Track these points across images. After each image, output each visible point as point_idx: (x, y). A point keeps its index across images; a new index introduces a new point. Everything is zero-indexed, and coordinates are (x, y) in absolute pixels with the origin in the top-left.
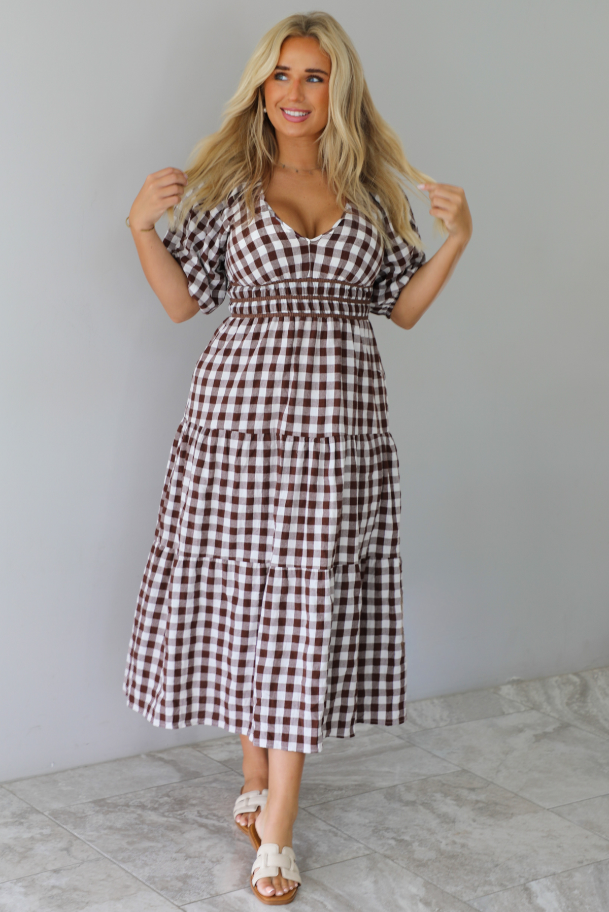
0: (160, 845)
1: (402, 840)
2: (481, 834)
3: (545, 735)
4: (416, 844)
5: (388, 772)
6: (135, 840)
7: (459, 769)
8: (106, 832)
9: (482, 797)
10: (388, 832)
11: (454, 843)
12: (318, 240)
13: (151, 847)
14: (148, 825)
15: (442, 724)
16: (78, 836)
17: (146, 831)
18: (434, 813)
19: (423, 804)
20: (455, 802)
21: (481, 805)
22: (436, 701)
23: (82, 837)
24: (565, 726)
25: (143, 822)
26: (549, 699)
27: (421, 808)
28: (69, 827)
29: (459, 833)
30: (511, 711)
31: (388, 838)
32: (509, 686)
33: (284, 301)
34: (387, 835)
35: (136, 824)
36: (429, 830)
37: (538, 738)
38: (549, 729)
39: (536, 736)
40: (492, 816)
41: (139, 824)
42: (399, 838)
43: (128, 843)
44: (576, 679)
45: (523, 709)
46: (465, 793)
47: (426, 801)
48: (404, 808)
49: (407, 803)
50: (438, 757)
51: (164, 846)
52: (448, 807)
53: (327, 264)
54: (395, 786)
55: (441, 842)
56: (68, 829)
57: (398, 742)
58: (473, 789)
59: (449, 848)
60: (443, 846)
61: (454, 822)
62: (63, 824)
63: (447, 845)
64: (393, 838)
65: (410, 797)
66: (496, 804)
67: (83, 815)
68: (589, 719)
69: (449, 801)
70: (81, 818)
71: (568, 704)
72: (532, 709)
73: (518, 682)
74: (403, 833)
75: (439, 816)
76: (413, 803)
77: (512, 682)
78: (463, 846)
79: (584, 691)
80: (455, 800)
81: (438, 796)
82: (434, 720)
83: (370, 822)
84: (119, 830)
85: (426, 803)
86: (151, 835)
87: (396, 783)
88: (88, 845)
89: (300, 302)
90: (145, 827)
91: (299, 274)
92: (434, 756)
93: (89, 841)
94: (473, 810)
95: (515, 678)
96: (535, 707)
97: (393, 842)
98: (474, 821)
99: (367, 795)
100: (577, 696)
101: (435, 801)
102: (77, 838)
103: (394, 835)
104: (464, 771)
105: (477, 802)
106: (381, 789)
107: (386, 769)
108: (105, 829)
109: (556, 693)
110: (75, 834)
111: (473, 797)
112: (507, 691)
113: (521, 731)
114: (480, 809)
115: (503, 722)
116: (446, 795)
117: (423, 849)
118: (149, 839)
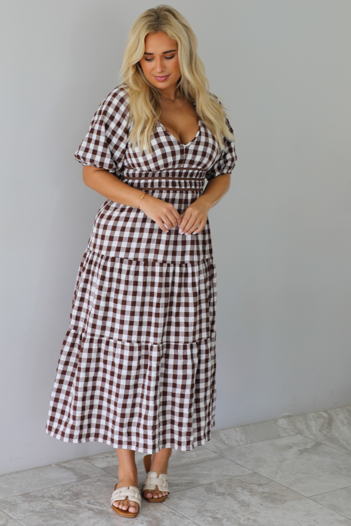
0: (63, 522)
1: (216, 518)
2: (266, 513)
3: (306, 450)
4: (225, 520)
5: (207, 474)
6: (48, 519)
7: (252, 472)
8: (29, 514)
9: (266, 490)
10: (207, 513)
11: (249, 519)
12: (189, 146)
13: (58, 523)
14: (56, 509)
15: (241, 443)
16: (12, 516)
17: (55, 513)
18: (236, 500)
19: (229, 494)
20: (249, 493)
21: (266, 495)
22: (237, 429)
23: (14, 517)
24: (318, 444)
25: (53, 508)
26: (308, 427)
27: (228, 497)
28: (6, 511)
29: (252, 513)
30: (285, 435)
31: (207, 516)
32: (283, 419)
33: (164, 181)
34: (206, 514)
35: (49, 509)
36: (233, 511)
37: (301, 452)
38: (309, 446)
39: (300, 451)
40: (272, 502)
41: (50, 509)
42: (214, 516)
43: (44, 521)
44: (325, 415)
45: (292, 433)
46: (255, 487)
47: (231, 493)
48: (217, 497)
49: (220, 494)
50: (239, 464)
51: (66, 523)
52: (245, 496)
53: (193, 160)
54: (212, 483)
55: (241, 519)
57: (214, 455)
58: (260, 485)
59: (246, 522)
60: (242, 521)
61: (248, 506)
62: (3, 509)
63: (244, 520)
64: (210, 516)
65: (221, 490)
66: (275, 494)
67: (15, 503)
68: (333, 440)
69: (245, 492)
70: (14, 505)
71: (320, 431)
72: (298, 434)
73: (289, 417)
74: (217, 513)
75: (239, 502)
76: (223, 494)
77: (285, 417)
78: (254, 521)
79: (330, 422)
80: (249, 492)
81: (239, 489)
82: (236, 441)
83: (196, 506)
84: (38, 512)
85: (232, 494)
86: (58, 516)
87: (213, 481)
88: (18, 522)
89: (173, 181)
90: (54, 510)
91: (177, 166)
92: (237, 464)
93: (19, 520)
94: (260, 498)
95: (287, 414)
96: (300, 432)
97: (210, 519)
98: (261, 505)
99: (194, 489)
100: (326, 425)
101: (237, 492)
102: (11, 518)
103: (211, 514)
104: (255, 473)
105: (263, 493)
106: (203, 485)
107: (206, 472)
108: (29, 512)
109: (313, 423)
110: (10, 515)
111: (261, 489)
112: (282, 422)
113: (290, 447)
114: (265, 497)
115: (279, 442)
116: (244, 489)
117: (229, 523)
118: (57, 518)
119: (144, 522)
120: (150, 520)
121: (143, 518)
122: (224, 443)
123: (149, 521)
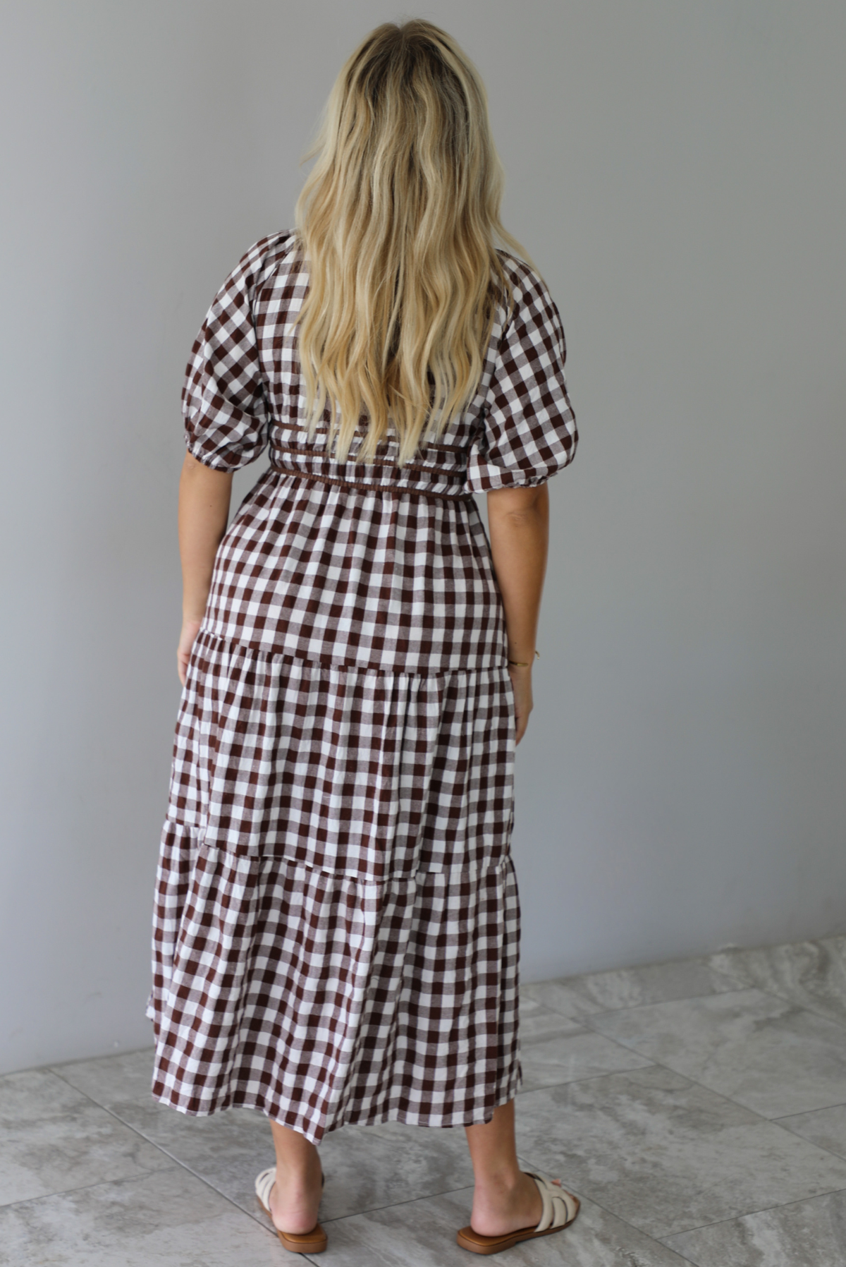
0: (253, 1153)
1: (574, 1156)
2: (680, 1151)
3: (770, 1022)
4: (592, 1161)
5: (558, 1066)
6: (221, 1145)
7: (652, 1063)
8: (183, 1133)
9: (682, 1102)
10: (556, 1145)
11: (643, 1161)
13: (242, 1155)
14: (239, 1126)
15: (631, 1004)
16: (147, 1137)
17: (235, 1133)
18: (617, 1121)
19: (603, 1109)
20: (645, 1108)
21: (681, 1112)
22: (624, 974)
23: (152, 1139)
24: (796, 1011)
25: (232, 1122)
26: (776, 975)
27: (600, 1113)
28: (136, 1126)
29: (650, 1149)
30: (725, 988)
31: (555, 1153)
32: (723, 956)
34: (554, 1148)
35: (224, 1124)
36: (610, 1143)
37: (760, 1026)
38: (776, 1014)
39: (757, 1023)
40: (695, 1127)
41: (227, 1125)
42: (570, 1153)
43: (213, 1149)
44: (813, 949)
45: (740, 986)
46: (659, 1095)
47: (607, 1105)
48: (578, 1114)
49: (582, 1107)
50: (624, 1047)
51: (259, 1155)
52: (636, 1113)
54: (566, 1084)
55: (626, 1160)
56: (135, 1129)
57: (571, 1026)
58: (670, 1091)
59: (637, 1168)
60: (628, 1165)
61: (643, 1133)
62: (129, 1122)
63: (633, 1163)
64: (562, 1153)
65: (586, 1099)
66: (701, 1111)
67: (155, 1111)
68: (828, 1002)
69: (638, 1105)
70: (152, 1114)
71: (801, 982)
72: (753, 987)
73: (735, 951)
74: (576, 1146)
75: (624, 1125)
76: (590, 1107)
77: (727, 951)
78: (655, 1165)
79: (823, 965)
80: (646, 1105)
81: (624, 1099)
82: (621, 999)
83: (532, 1131)
84: (202, 1131)
85: (608, 1108)
86: (242, 1140)
87: (569, 1079)
88: (160, 1150)
90: (235, 1128)
92: (620, 1046)
93: (164, 1145)
94: (670, 1118)
95: (731, 945)
96: (757, 985)
97: (561, 1158)
98: (671, 1132)
99: (528, 1094)
100: (814, 971)
101: (619, 1105)
102: (147, 1140)
103: (563, 1149)
104: (660, 1067)
105: (676, 1108)
106: (548, 1087)
107: (554, 1061)
108: (182, 1130)
109: (785, 966)
110: (144, 1135)
111: (670, 1101)
112: (720, 962)
113: (736, 1015)
114: (680, 1117)
115: (713, 1003)
116: (634, 1097)
117: (602, 1168)
118: (240, 1145)
119: (421, 1159)
120: (435, 1155)
121: (419, 1150)
122: (593, 1000)
123: (433, 1158)
